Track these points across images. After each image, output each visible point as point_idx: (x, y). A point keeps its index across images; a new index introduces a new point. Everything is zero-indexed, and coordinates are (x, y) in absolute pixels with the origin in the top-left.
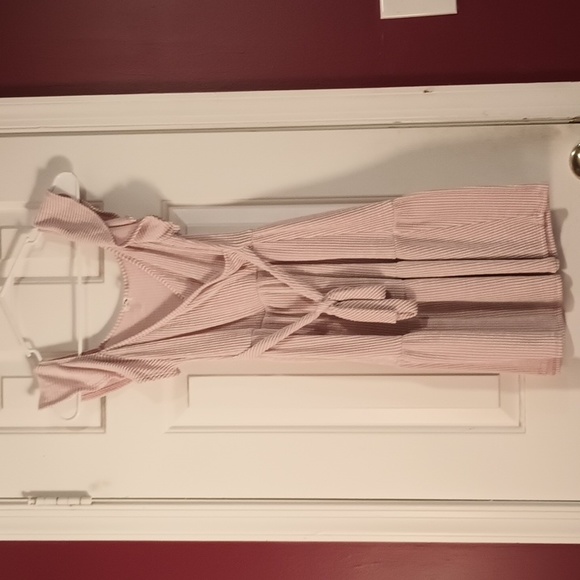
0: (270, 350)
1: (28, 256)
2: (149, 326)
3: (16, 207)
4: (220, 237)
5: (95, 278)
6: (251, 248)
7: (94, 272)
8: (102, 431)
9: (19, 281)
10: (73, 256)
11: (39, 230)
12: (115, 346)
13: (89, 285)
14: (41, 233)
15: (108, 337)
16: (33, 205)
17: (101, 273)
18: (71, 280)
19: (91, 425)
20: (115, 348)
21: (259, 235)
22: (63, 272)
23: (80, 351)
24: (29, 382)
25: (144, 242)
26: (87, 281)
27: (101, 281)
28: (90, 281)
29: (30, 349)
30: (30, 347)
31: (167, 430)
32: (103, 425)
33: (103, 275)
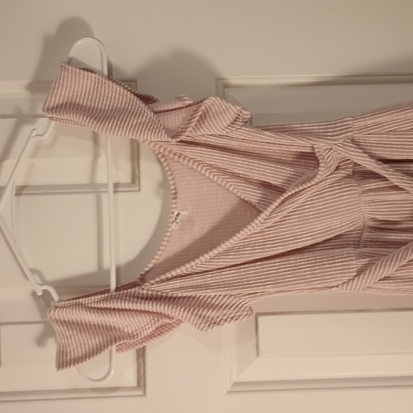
0: (386, 278)
1: (33, 156)
2: (211, 249)
3: (14, 90)
4: (306, 127)
5: (126, 185)
6: (353, 141)
7: (125, 177)
8: (140, 393)
9: (20, 191)
10: (96, 155)
11: (51, 118)
12: (163, 277)
13: (120, 195)
14: (53, 123)
15: (151, 266)
16: (38, 86)
17: (135, 178)
18: (94, 188)
19: (123, 385)
20: (162, 281)
21: (362, 124)
22: (81, 178)
23: (113, 286)
24: (38, 329)
25: (203, 134)
26: (117, 190)
27: (137, 189)
28: (120, 189)
29: (41, 285)
30: (40, 282)
31: (228, 388)
32: (142, 384)
33: (139, 181)
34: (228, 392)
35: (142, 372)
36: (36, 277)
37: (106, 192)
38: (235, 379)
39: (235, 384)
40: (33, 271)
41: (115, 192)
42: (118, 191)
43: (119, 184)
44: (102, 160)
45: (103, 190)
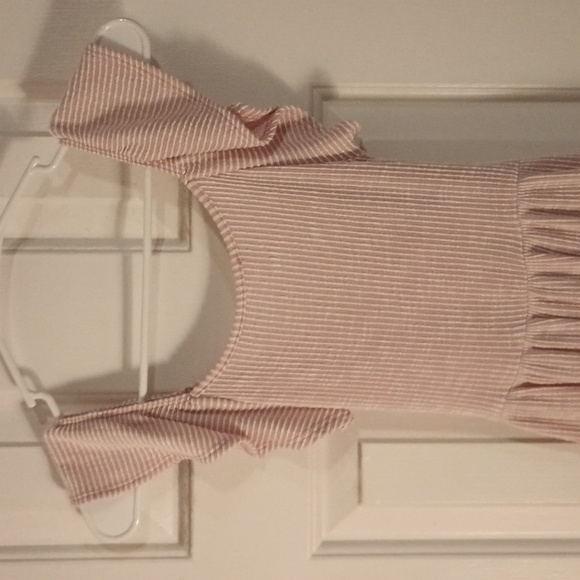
5: (171, 242)
7: (171, 232)
8: (183, 553)
10: (125, 197)
13: (163, 257)
17: (185, 232)
18: (121, 246)
23: (143, 391)
26: (159, 248)
27: (186, 248)
28: (163, 248)
29: (34, 392)
30: (33, 388)
31: (315, 549)
32: (186, 540)
33: (190, 236)
34: (315, 556)
35: (187, 522)
36: (28, 380)
37: (141, 251)
38: (325, 536)
39: (326, 544)
40: (23, 372)
41: (155, 252)
42: (160, 251)
43: (163, 240)
44: (135, 202)
45: (134, 248)
